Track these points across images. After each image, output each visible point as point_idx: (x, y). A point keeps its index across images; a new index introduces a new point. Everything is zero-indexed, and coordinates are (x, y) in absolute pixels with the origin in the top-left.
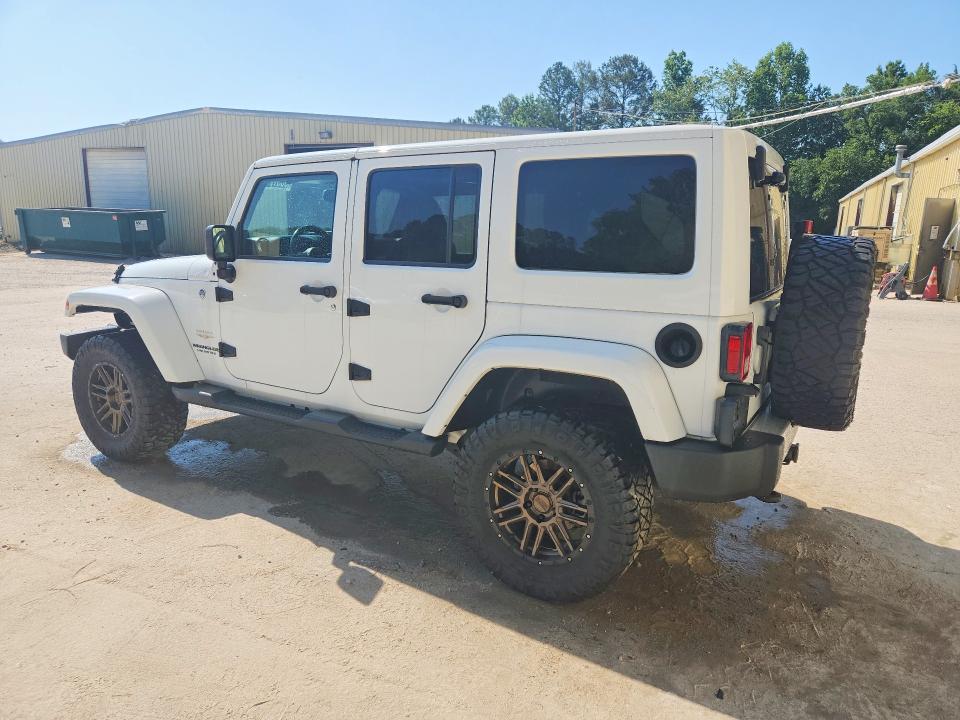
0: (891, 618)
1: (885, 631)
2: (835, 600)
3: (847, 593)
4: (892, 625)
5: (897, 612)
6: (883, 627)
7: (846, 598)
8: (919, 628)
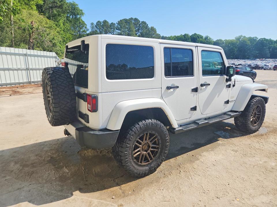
0: (34, 165)
1: (35, 161)
2: (49, 162)
3: (48, 165)
4: (34, 163)
5: (34, 167)
6: (36, 162)
7: (47, 163)
8: (27, 166)
